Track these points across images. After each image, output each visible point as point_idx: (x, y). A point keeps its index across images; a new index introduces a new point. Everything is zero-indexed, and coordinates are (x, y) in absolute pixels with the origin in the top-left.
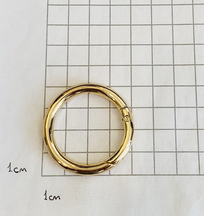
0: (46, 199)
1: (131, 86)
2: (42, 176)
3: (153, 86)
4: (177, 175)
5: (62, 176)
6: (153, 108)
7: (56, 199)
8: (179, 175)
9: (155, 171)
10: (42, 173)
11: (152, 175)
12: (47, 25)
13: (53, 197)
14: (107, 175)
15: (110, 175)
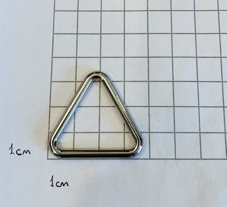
0: (52, 186)
2: (48, 159)
7: (64, 185)
8: (203, 159)
11: (173, 159)
13: (60, 183)
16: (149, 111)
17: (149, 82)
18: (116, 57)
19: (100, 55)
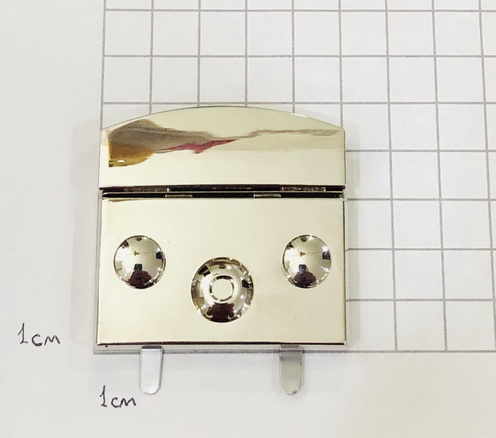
4: (396, 351)
7: (127, 404)
8: (400, 352)
12: (105, 10)
13: (120, 400)
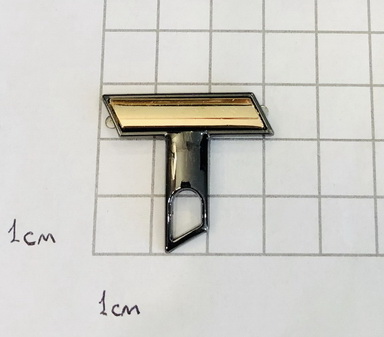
0: (103, 313)
1: (317, 32)
2: (94, 254)
3: (370, 33)
5: (145, 254)
6: (371, 86)
7: (129, 313)
9: (377, 245)
10: (94, 246)
11: (371, 255)
13: (122, 307)
14: (259, 255)
15: (265, 254)
16: (319, 150)
17: (317, 85)
18: (246, 31)
19: (211, 25)
